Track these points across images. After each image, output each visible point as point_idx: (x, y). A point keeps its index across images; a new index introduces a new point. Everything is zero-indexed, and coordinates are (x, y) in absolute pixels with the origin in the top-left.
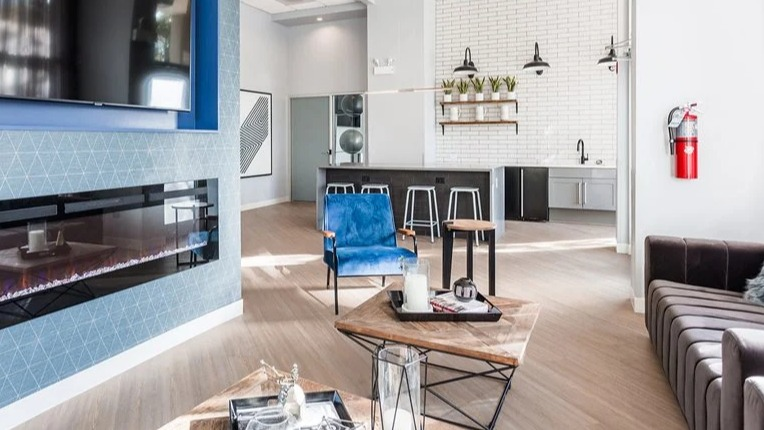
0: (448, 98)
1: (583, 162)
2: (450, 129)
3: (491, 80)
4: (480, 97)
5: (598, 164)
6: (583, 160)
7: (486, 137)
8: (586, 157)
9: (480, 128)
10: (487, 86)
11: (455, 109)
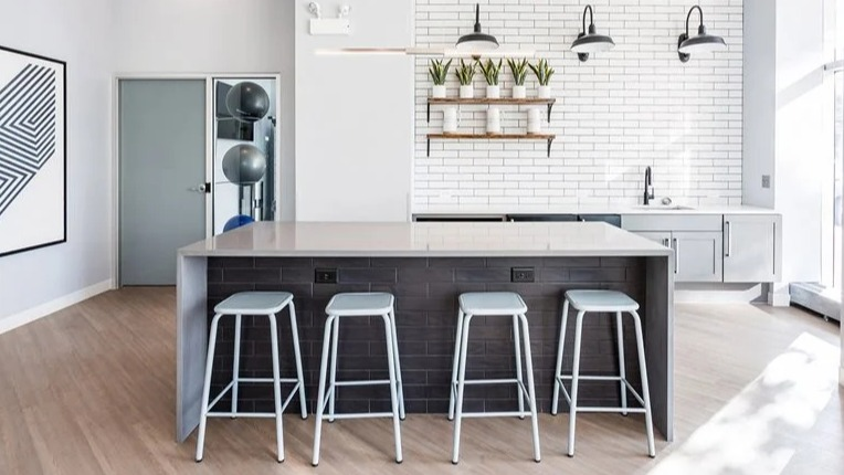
0: (441, 91)
1: (646, 202)
2: (440, 146)
3: (512, 65)
4: (495, 92)
5: (664, 203)
6: (646, 198)
7: (500, 162)
8: (650, 193)
9: (491, 146)
10: (504, 75)
11: (452, 111)
